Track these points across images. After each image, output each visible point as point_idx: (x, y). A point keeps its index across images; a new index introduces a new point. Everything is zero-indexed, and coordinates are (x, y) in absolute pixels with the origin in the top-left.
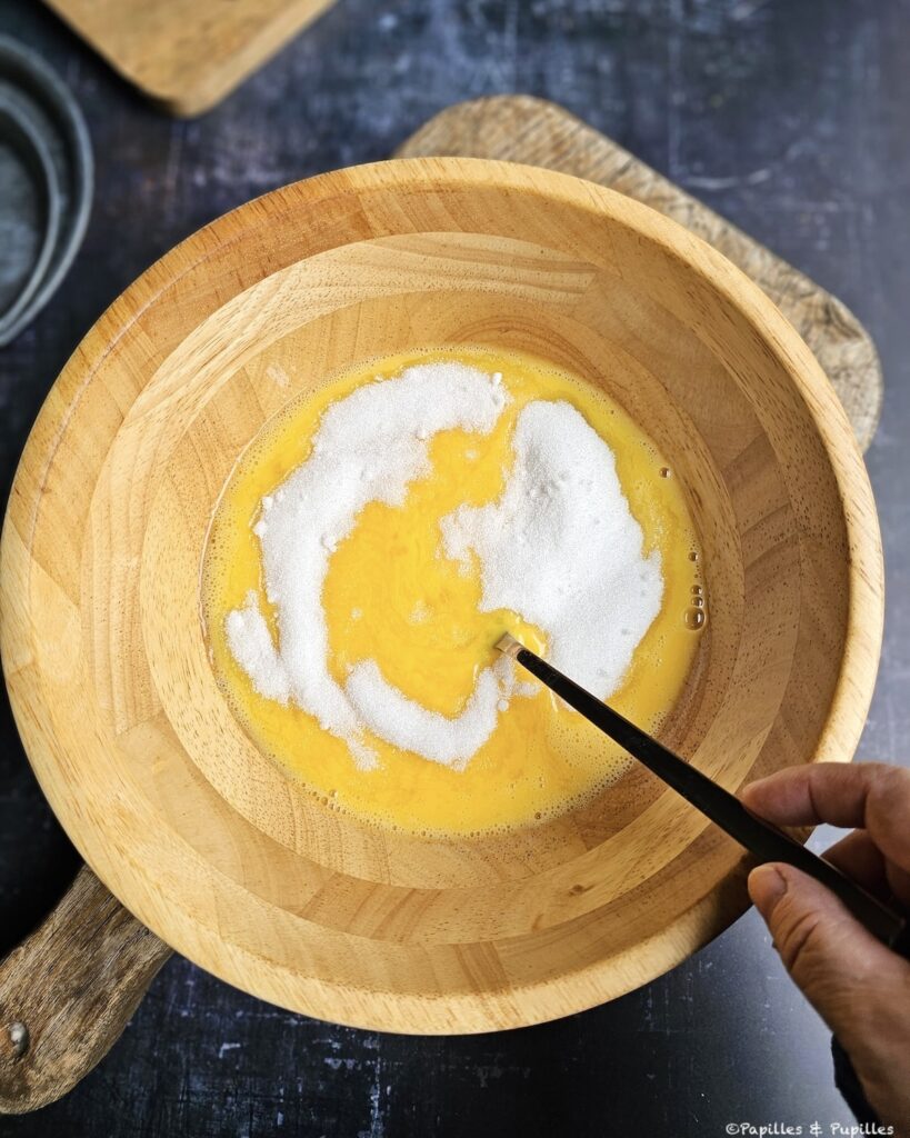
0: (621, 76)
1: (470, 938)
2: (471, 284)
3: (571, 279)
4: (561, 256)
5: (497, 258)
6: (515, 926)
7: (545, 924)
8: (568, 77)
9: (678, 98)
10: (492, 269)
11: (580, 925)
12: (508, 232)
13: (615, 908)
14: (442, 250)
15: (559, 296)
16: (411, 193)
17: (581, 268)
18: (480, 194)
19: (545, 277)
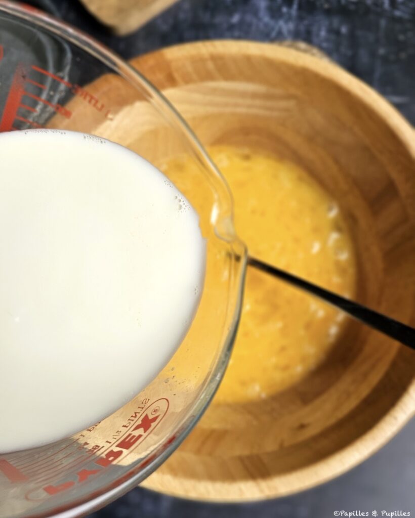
0: (352, 36)
1: (246, 452)
2: (228, 110)
3: (283, 104)
4: (278, 91)
5: (243, 95)
6: (270, 446)
7: (286, 444)
8: (323, 33)
9: (382, 51)
10: (240, 101)
13: (324, 434)
14: (214, 91)
15: (276, 114)
16: (198, 61)
17: (289, 97)
18: (235, 60)
19: (269, 103)
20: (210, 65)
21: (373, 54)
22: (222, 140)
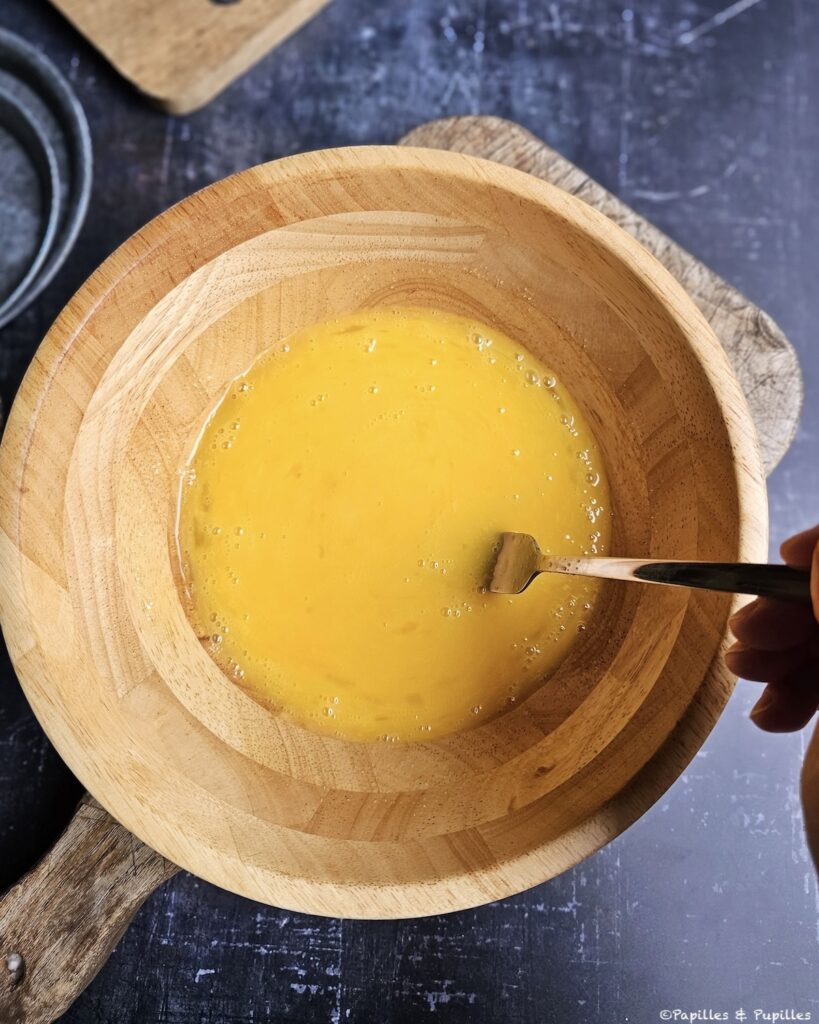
0: (578, 92)
2: (376, 254)
3: (466, 241)
4: (454, 222)
5: (397, 231)
6: (494, 810)
7: (519, 805)
8: (529, 91)
9: (628, 116)
10: (394, 240)
11: (549, 800)
12: (404, 206)
13: (576, 781)
14: (348, 228)
15: (456, 257)
16: (315, 183)
17: (472, 231)
18: (376, 177)
19: (441, 241)
20: (337, 188)
21: (614, 123)
22: (375, 300)
